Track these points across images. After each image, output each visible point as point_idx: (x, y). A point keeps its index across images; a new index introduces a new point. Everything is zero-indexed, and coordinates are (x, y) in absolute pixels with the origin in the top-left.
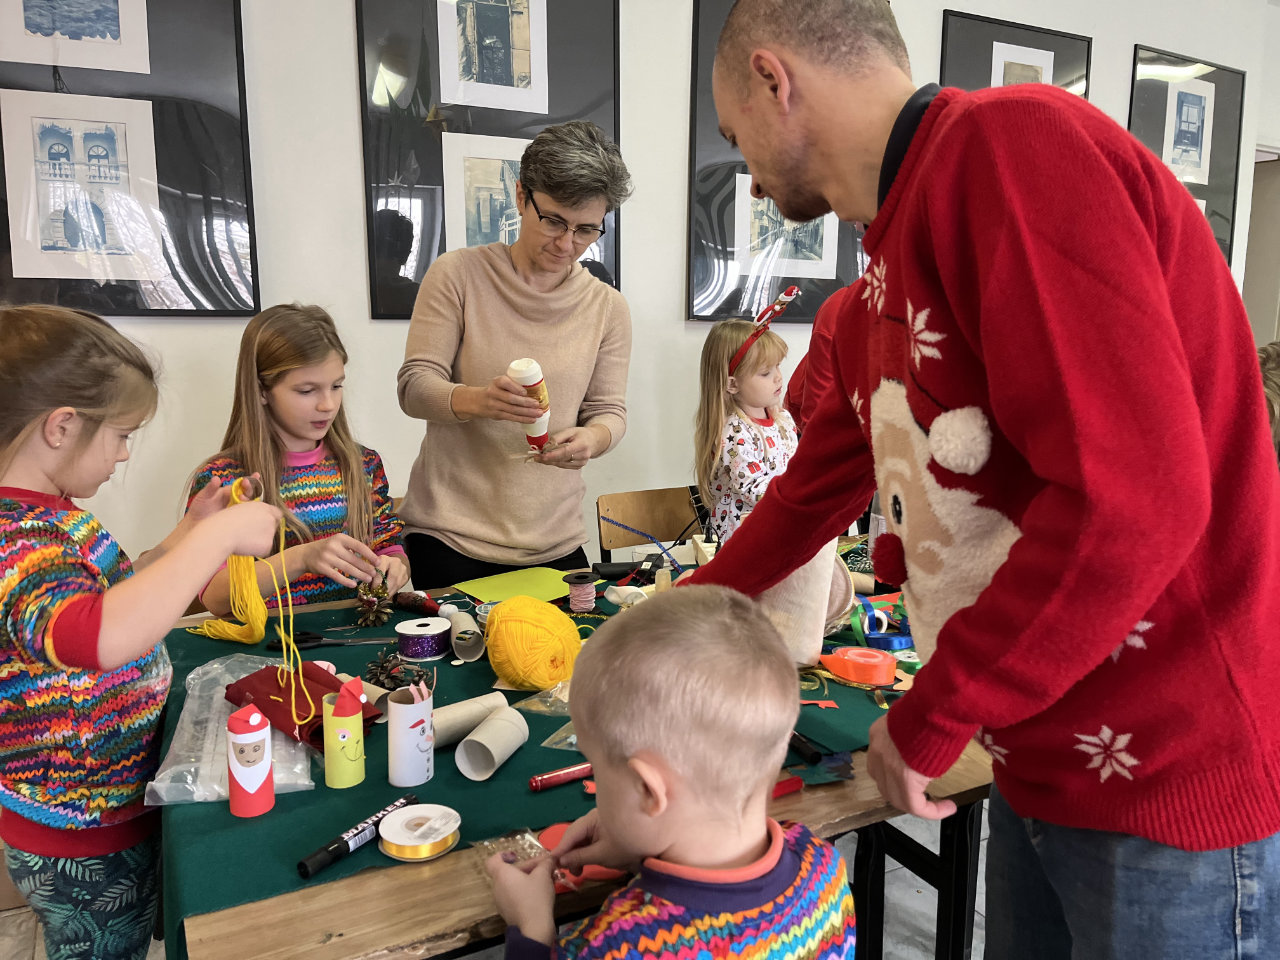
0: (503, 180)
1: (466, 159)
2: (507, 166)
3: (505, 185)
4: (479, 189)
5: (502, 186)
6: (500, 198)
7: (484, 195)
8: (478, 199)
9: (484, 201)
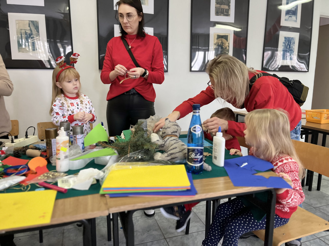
0: (29, 26)
1: (16, 21)
2: (30, 22)
3: (30, 28)
4: (21, 29)
5: (29, 28)
6: (29, 32)
7: (23, 31)
8: (21, 32)
9: (23, 33)
